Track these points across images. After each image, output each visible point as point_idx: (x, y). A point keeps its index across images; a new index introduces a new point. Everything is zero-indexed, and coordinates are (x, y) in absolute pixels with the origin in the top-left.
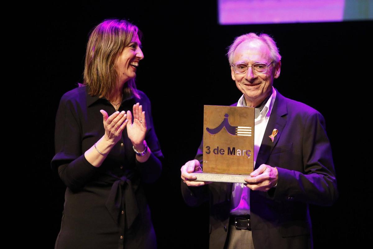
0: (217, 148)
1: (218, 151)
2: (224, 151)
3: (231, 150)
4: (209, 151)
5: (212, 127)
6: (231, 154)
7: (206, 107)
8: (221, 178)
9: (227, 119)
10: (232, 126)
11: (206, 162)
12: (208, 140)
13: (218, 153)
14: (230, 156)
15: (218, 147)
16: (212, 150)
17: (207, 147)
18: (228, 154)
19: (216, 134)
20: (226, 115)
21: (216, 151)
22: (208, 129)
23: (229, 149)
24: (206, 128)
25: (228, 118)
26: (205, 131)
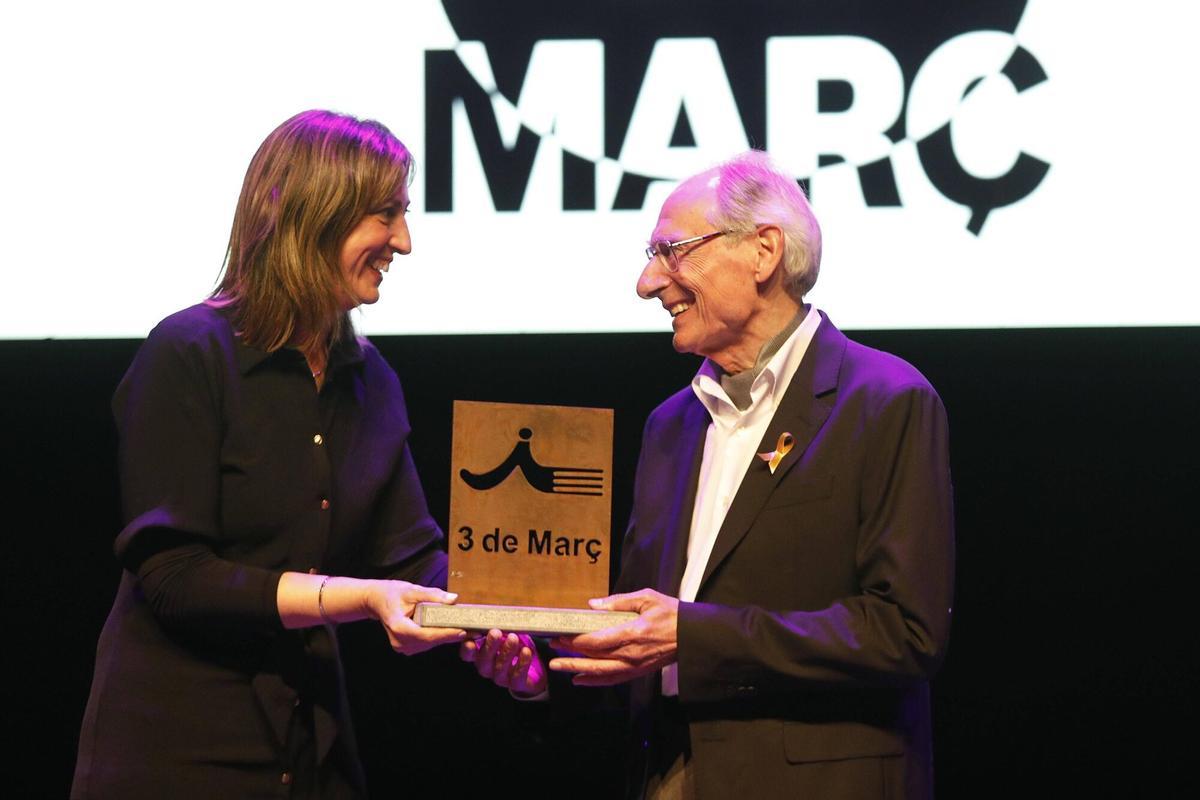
0: (494, 533)
1: (497, 541)
2: (516, 543)
3: (540, 539)
4: (467, 541)
5: (479, 468)
6: (539, 551)
7: (459, 405)
8: (528, 620)
9: (528, 443)
10: (543, 464)
11: (460, 574)
12: (468, 507)
13: (497, 550)
14: (535, 556)
15: (497, 530)
16: (477, 539)
17: (461, 531)
18: (530, 551)
19: (493, 489)
20: (525, 433)
21: (491, 543)
22: (465, 474)
23: (533, 534)
24: (459, 471)
25: (531, 440)
26: (456, 481)
